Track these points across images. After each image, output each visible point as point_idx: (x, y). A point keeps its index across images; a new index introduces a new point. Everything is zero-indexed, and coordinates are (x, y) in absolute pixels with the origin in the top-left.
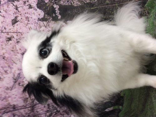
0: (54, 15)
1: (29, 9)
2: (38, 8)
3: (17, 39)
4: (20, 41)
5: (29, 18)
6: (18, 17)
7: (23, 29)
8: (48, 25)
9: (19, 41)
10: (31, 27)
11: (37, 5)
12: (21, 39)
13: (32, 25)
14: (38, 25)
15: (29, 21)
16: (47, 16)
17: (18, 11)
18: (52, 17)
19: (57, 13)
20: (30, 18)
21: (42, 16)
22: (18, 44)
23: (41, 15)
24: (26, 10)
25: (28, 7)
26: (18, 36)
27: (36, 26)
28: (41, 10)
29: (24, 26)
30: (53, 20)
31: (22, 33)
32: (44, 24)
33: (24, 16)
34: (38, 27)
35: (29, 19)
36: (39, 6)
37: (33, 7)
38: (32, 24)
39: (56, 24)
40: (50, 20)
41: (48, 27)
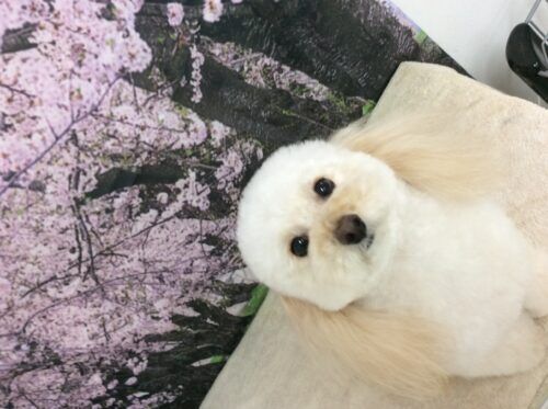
0: (183, 85)
1: (99, 17)
2: (137, 29)
3: (5, 115)
4: (16, 125)
5: (87, 55)
6: (42, 28)
7: (42, 85)
8: (148, 105)
9: (10, 126)
10: (79, 90)
11: (136, 14)
12: (23, 119)
13: (87, 82)
14: (111, 91)
15: (80, 64)
17: (52, 9)
19: (193, 80)
20: (90, 53)
21: (140, 65)
22: (5, 134)
23: (139, 60)
24: (84, 17)
25: (97, 7)
26: (14, 104)
27: (103, 91)
28: (145, 44)
29: (52, 76)
31: (36, 101)
32: (135, 95)
33: (71, 37)
34: (107, 99)
35: (83, 56)
36: (143, 22)
37: (122, 16)
38: (90, 80)
39: (178, 114)
40: (164, 92)
41: (146, 115)
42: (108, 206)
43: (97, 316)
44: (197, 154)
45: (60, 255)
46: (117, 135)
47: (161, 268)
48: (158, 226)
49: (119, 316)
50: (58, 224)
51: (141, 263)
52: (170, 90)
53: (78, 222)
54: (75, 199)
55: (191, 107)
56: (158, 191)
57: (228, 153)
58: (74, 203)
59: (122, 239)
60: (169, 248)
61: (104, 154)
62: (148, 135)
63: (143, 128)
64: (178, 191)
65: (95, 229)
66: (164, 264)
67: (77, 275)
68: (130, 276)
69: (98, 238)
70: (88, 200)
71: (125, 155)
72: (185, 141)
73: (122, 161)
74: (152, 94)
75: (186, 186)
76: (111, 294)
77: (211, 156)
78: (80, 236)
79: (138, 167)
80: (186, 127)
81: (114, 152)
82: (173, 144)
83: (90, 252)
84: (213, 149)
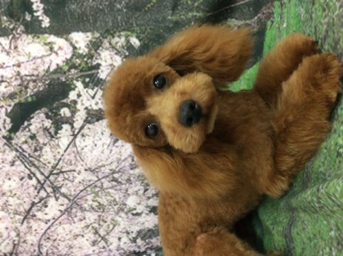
0: (29, 19)
8: (13, 48)
16: (7, 21)
18: (22, 24)
19: (36, 12)
30: (27, 32)
32: (1, 44)
39: (39, 43)
40: (19, 31)
41: (15, 54)
42: (29, 134)
43: (87, 227)
44: (74, 66)
45: (25, 184)
46: (4, 79)
47: (107, 171)
48: (79, 136)
49: (106, 222)
50: (6, 160)
51: (89, 172)
52: (22, 28)
53: (18, 154)
54: (4, 137)
55: (46, 33)
56: (58, 108)
57: (99, 55)
58: (5, 141)
59: (58, 157)
60: (103, 152)
61: (3, 97)
62: (26, 69)
63: (19, 65)
64: (75, 102)
65: (32, 154)
66: (108, 167)
67: (48, 196)
68: (89, 186)
69: (39, 160)
70: (12, 135)
71: (17, 91)
72: (57, 60)
73: (18, 97)
74: (10, 37)
75: (79, 96)
76: (86, 206)
77: (87, 63)
78: (26, 163)
79: (31, 96)
80: (51, 49)
81: (9, 92)
82: (49, 67)
83: (42, 174)
84: (85, 56)
